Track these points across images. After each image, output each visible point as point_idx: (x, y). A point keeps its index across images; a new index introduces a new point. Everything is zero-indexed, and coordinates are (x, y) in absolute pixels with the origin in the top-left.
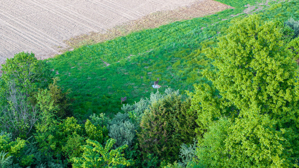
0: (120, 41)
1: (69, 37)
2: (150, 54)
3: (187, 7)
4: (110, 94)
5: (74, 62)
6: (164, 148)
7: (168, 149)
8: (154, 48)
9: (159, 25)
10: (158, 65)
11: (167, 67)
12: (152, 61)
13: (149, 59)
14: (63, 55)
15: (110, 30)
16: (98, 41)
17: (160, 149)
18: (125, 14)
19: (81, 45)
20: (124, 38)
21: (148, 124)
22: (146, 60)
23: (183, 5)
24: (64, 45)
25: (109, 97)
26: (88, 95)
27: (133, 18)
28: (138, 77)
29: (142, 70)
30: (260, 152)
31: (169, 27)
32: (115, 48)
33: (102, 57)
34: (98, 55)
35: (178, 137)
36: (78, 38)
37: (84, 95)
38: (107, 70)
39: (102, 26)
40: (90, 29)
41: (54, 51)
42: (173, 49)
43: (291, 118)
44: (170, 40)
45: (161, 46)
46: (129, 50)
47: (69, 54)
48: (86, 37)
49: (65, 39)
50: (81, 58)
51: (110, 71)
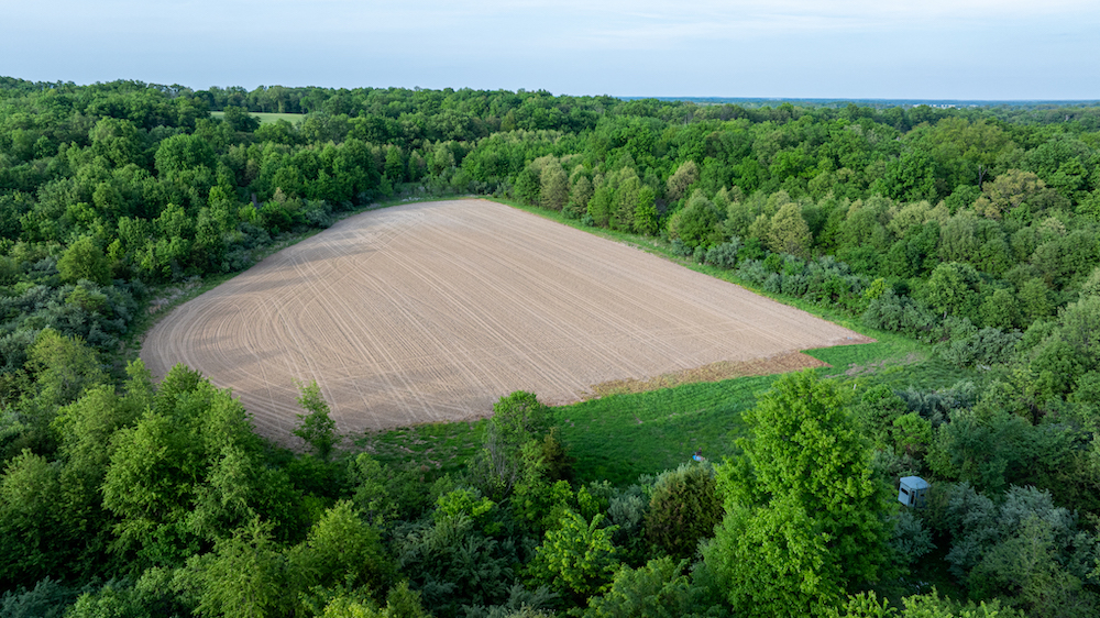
0: (664, 394)
1: (599, 382)
2: (700, 414)
3: (765, 359)
4: (633, 460)
5: (597, 413)
6: (678, 541)
7: (683, 543)
8: (708, 408)
9: (722, 379)
10: (707, 431)
11: (719, 435)
12: (700, 424)
13: (697, 421)
14: (585, 404)
15: (654, 379)
16: (635, 391)
17: (672, 540)
18: (678, 361)
19: (611, 393)
20: (670, 391)
21: (659, 503)
22: (693, 423)
23: (760, 357)
24: (590, 391)
25: (631, 464)
26: (604, 458)
27: (688, 366)
28: (676, 444)
29: (685, 434)
30: (785, 561)
31: (734, 382)
32: (655, 402)
33: (635, 411)
34: (631, 408)
35: (699, 528)
36: (610, 384)
37: (598, 457)
38: (638, 428)
39: (645, 373)
40: (629, 375)
41: (576, 396)
42: (733, 412)
43: (854, 521)
44: (732, 399)
45: (718, 406)
46: (673, 407)
47: (594, 403)
48: (621, 383)
49: (593, 383)
50: (607, 410)
51: (642, 431)
